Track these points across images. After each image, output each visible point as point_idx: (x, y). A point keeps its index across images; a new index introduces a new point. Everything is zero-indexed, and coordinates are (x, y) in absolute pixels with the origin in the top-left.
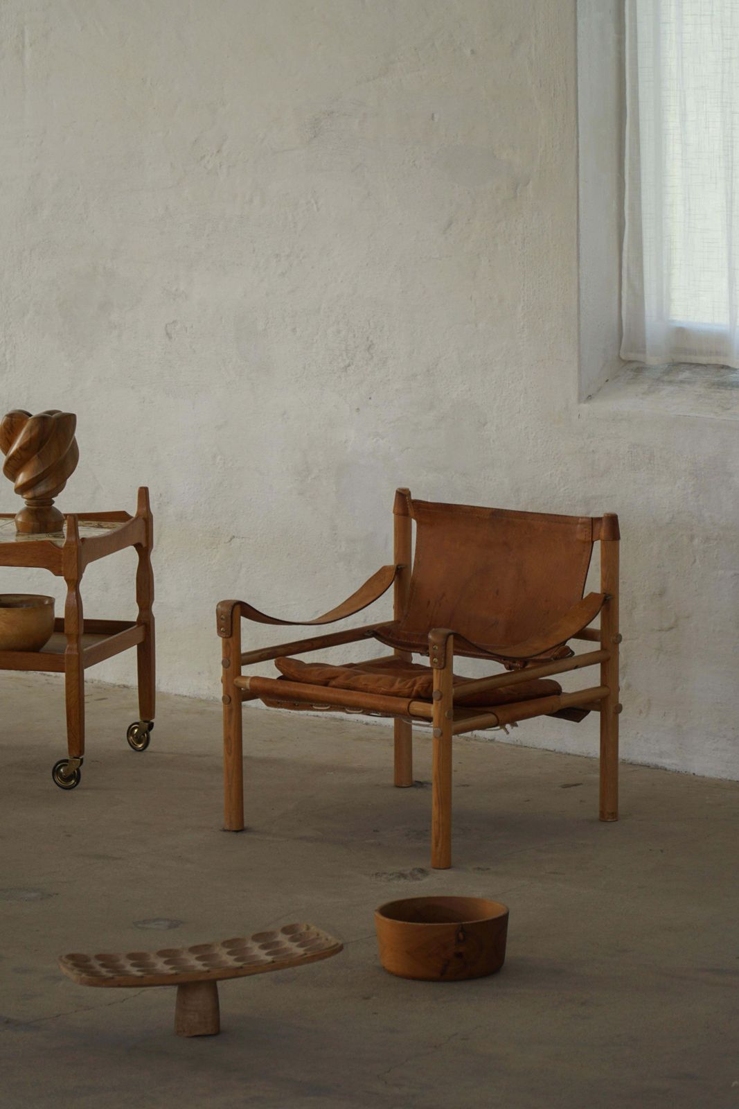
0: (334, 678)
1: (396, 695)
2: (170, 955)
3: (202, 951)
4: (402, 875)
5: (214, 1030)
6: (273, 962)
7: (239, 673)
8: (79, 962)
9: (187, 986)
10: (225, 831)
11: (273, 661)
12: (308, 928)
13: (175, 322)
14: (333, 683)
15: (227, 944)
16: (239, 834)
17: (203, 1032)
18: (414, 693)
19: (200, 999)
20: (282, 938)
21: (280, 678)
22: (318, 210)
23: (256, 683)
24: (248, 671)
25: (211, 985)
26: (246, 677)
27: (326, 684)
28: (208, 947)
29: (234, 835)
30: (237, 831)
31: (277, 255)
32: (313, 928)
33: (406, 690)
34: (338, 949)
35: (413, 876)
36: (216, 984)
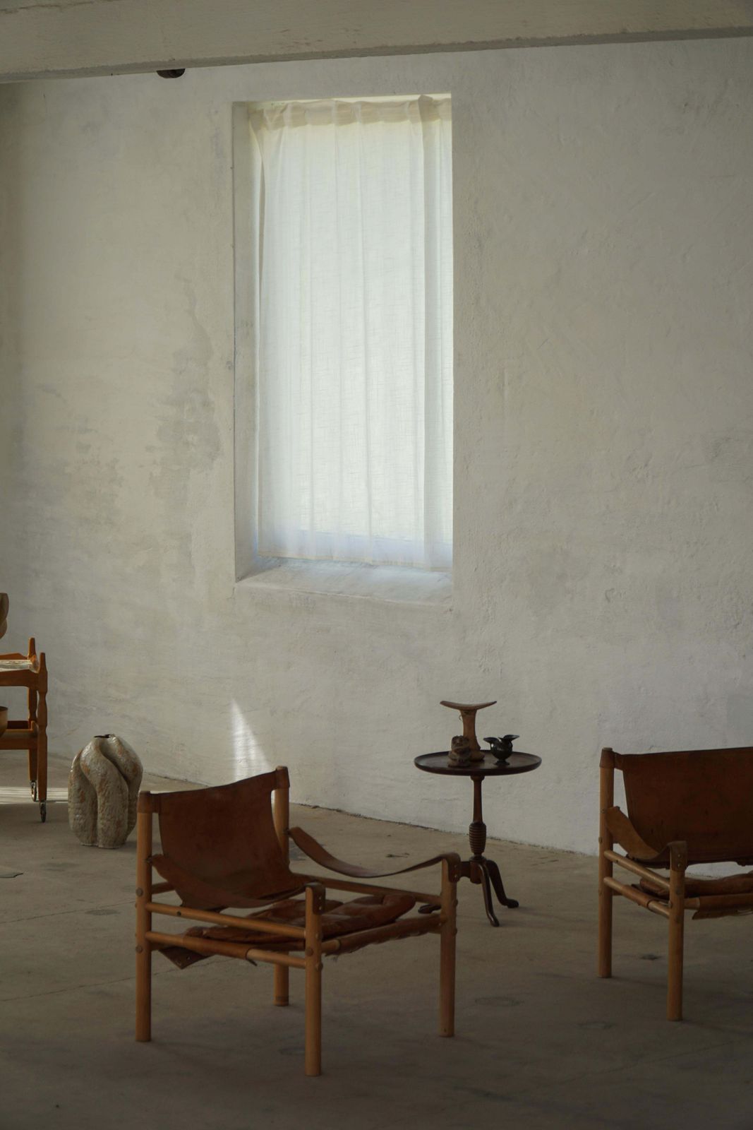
13: (612, 589)
22: (718, 510)
31: (688, 543)
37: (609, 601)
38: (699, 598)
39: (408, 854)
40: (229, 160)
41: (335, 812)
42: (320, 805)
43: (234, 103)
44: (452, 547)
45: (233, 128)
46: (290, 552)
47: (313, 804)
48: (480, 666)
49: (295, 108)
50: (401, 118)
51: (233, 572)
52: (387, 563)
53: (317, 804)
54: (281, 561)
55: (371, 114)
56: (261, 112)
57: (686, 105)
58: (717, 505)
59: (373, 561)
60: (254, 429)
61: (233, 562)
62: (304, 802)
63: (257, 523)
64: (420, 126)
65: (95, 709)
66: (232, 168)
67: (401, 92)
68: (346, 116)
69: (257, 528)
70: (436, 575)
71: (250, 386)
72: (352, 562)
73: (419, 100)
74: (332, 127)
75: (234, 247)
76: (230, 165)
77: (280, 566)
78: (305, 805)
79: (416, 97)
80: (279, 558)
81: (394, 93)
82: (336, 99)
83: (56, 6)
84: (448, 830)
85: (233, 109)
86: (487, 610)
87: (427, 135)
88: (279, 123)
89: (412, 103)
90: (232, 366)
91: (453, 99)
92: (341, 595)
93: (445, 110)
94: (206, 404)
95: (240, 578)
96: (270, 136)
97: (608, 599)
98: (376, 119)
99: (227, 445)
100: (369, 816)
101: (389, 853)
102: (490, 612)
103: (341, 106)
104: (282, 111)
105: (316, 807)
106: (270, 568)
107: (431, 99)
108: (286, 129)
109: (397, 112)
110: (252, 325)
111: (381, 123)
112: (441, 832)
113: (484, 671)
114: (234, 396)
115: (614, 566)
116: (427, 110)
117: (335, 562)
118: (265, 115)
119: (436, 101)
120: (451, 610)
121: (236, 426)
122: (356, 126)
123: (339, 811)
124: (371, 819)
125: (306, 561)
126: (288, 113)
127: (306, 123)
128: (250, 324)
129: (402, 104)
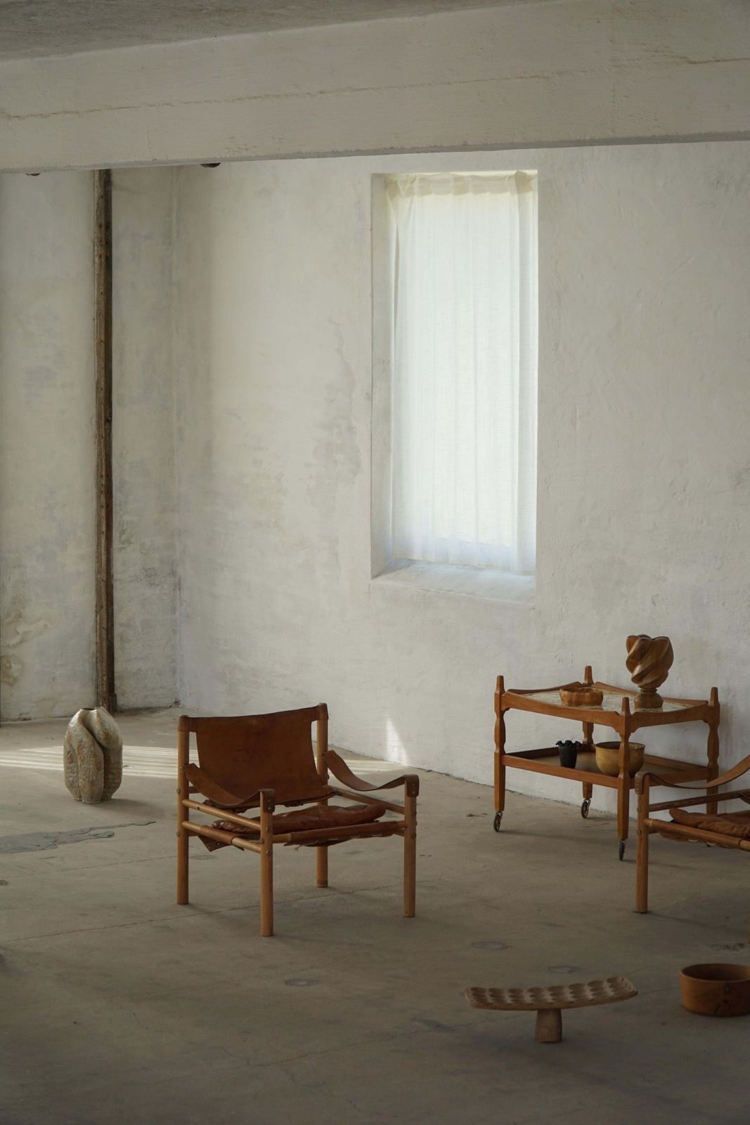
0: (700, 823)
1: (735, 835)
2: (535, 992)
3: (556, 991)
4: (727, 947)
5: (558, 1038)
6: (593, 1000)
7: (647, 816)
8: (477, 993)
9: (542, 1012)
10: (635, 912)
11: (668, 810)
12: (623, 980)
13: (657, 595)
14: (700, 826)
15: (551, 989)
16: (644, 915)
17: (550, 1040)
18: (745, 835)
19: (550, 1020)
20: (606, 985)
21: (672, 821)
22: (739, 529)
23: (656, 823)
24: (654, 815)
25: (558, 1012)
26: (651, 819)
27: (696, 827)
28: (560, 988)
29: (639, 915)
30: (642, 913)
31: (716, 557)
32: (626, 980)
33: (740, 833)
34: (634, 994)
35: (734, 948)
36: (560, 1011)
37: (655, 605)
38: (724, 604)
39: (486, 814)
40: (369, 222)
41: (444, 775)
42: (434, 769)
43: (373, 174)
44: (535, 553)
45: (372, 196)
46: (416, 556)
47: (428, 769)
48: (556, 657)
49: (422, 180)
50: (503, 190)
51: (369, 572)
52: (490, 566)
53: (431, 769)
54: (411, 562)
55: (480, 186)
56: (396, 183)
57: (718, 183)
58: (738, 525)
59: (479, 565)
60: (389, 451)
61: (369, 562)
62: (421, 767)
63: (391, 529)
64: (516, 196)
65: (264, 682)
66: (371, 230)
67: (499, 169)
68: (461, 188)
69: (391, 534)
70: (528, 578)
71: (386, 413)
72: (465, 565)
73: (516, 175)
74: (450, 196)
75: (372, 296)
76: (369, 228)
77: (408, 566)
78: (422, 769)
79: (513, 172)
80: (409, 560)
81: (494, 169)
82: (453, 173)
83: (76, 113)
84: (530, 794)
85: (372, 180)
86: (562, 610)
87: (522, 206)
88: (410, 193)
89: (510, 177)
90: (370, 397)
91: (539, 175)
92: (450, 593)
93: (534, 184)
94: (350, 428)
95: (375, 576)
96: (404, 203)
97: (654, 603)
98: (483, 191)
99: (365, 464)
100: (470, 780)
101: (469, 813)
102: (563, 611)
103: (457, 179)
104: (412, 182)
105: (429, 771)
106: (400, 568)
107: (525, 174)
108: (416, 197)
109: (498, 186)
110: (388, 363)
111: (488, 194)
112: (524, 795)
113: (559, 661)
114: (371, 423)
115: (659, 575)
116: (521, 183)
117: (451, 564)
118: (399, 184)
119: (530, 176)
120: (534, 609)
121: (373, 447)
122: (469, 196)
123: (447, 775)
124: (471, 782)
125: (429, 563)
126: (416, 184)
127: (430, 193)
128: (386, 362)
129: (503, 178)
